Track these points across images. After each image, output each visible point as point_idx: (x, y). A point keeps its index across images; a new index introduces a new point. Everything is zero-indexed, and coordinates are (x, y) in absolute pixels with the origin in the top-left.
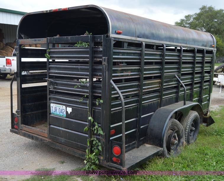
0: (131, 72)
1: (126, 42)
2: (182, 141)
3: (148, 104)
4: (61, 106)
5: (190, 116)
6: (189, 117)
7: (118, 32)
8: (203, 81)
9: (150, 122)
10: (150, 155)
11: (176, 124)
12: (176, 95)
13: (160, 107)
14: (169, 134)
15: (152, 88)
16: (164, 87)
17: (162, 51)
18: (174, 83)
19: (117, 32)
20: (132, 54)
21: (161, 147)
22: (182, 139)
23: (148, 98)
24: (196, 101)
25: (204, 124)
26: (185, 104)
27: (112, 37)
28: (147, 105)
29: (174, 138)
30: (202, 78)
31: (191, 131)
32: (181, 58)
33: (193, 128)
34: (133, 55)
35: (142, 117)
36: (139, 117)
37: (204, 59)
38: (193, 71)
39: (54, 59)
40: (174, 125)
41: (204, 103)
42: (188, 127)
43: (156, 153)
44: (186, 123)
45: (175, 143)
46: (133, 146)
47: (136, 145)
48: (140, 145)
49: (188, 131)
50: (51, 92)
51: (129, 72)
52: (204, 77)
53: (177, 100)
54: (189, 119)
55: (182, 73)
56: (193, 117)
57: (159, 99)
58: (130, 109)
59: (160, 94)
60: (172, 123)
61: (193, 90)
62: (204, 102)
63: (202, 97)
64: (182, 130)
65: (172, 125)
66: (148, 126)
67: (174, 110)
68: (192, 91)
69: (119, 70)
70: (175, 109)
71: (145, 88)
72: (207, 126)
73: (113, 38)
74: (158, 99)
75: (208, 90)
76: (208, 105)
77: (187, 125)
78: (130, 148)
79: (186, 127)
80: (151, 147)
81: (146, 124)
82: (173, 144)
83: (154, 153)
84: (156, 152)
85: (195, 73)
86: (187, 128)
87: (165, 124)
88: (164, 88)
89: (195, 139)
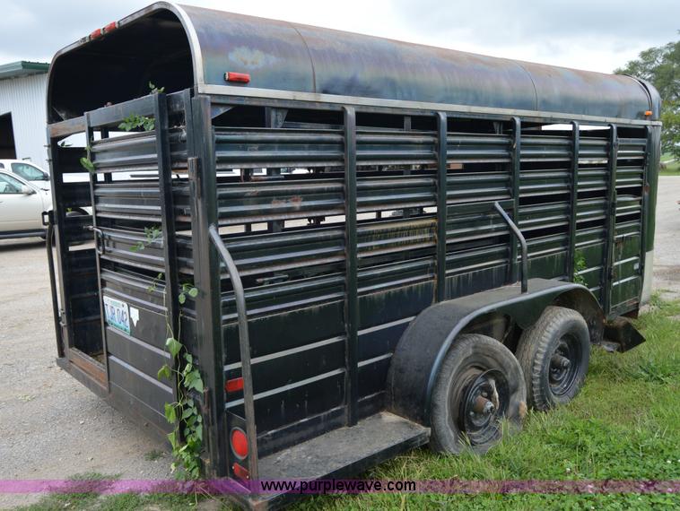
0: (306, 199)
1: (277, 109)
2: (517, 400)
3: (388, 295)
4: (121, 302)
5: (548, 323)
6: (545, 328)
7: (232, 77)
8: (612, 219)
9: (398, 347)
10: (376, 451)
11: (490, 350)
12: (507, 262)
13: (439, 300)
14: (466, 382)
15: (397, 245)
16: (448, 242)
17: (435, 132)
18: (495, 226)
19: (227, 77)
20: (306, 145)
21: (423, 425)
22: (518, 394)
23: (383, 275)
24: (582, 277)
25: (606, 347)
26: (524, 290)
27: (208, 94)
28: (384, 297)
29: (485, 394)
30: (609, 208)
31: (555, 367)
32: (514, 153)
33: (565, 359)
34: (310, 149)
35: (360, 333)
36: (348, 335)
37: (612, 154)
38: (572, 188)
39: (110, 171)
40: (484, 354)
41: (621, 282)
42: (541, 357)
43: (400, 444)
44: (533, 345)
45: (485, 411)
46: (332, 421)
47: (345, 418)
48: (363, 416)
49: (540, 369)
50: (105, 264)
51: (296, 201)
52: (614, 205)
53: (506, 277)
54: (546, 333)
55: (521, 196)
56: (557, 328)
57: (433, 278)
58: (310, 311)
59: (436, 261)
60: (475, 347)
61: (572, 244)
62: (618, 280)
63: (612, 263)
64: (516, 369)
65: (475, 354)
66: (389, 360)
67: (475, 310)
68: (571, 250)
69: (249, 194)
70: (479, 308)
71: (372, 247)
72: (621, 350)
73: (209, 97)
74: (428, 276)
75: (637, 243)
76: (637, 287)
77: (538, 352)
78: (321, 426)
79: (535, 358)
80: (396, 423)
81: (383, 354)
82: (479, 412)
83: (392, 444)
84: (402, 440)
85: (576, 196)
86: (536, 361)
87: (437, 355)
88: (448, 244)
89: (571, 393)
